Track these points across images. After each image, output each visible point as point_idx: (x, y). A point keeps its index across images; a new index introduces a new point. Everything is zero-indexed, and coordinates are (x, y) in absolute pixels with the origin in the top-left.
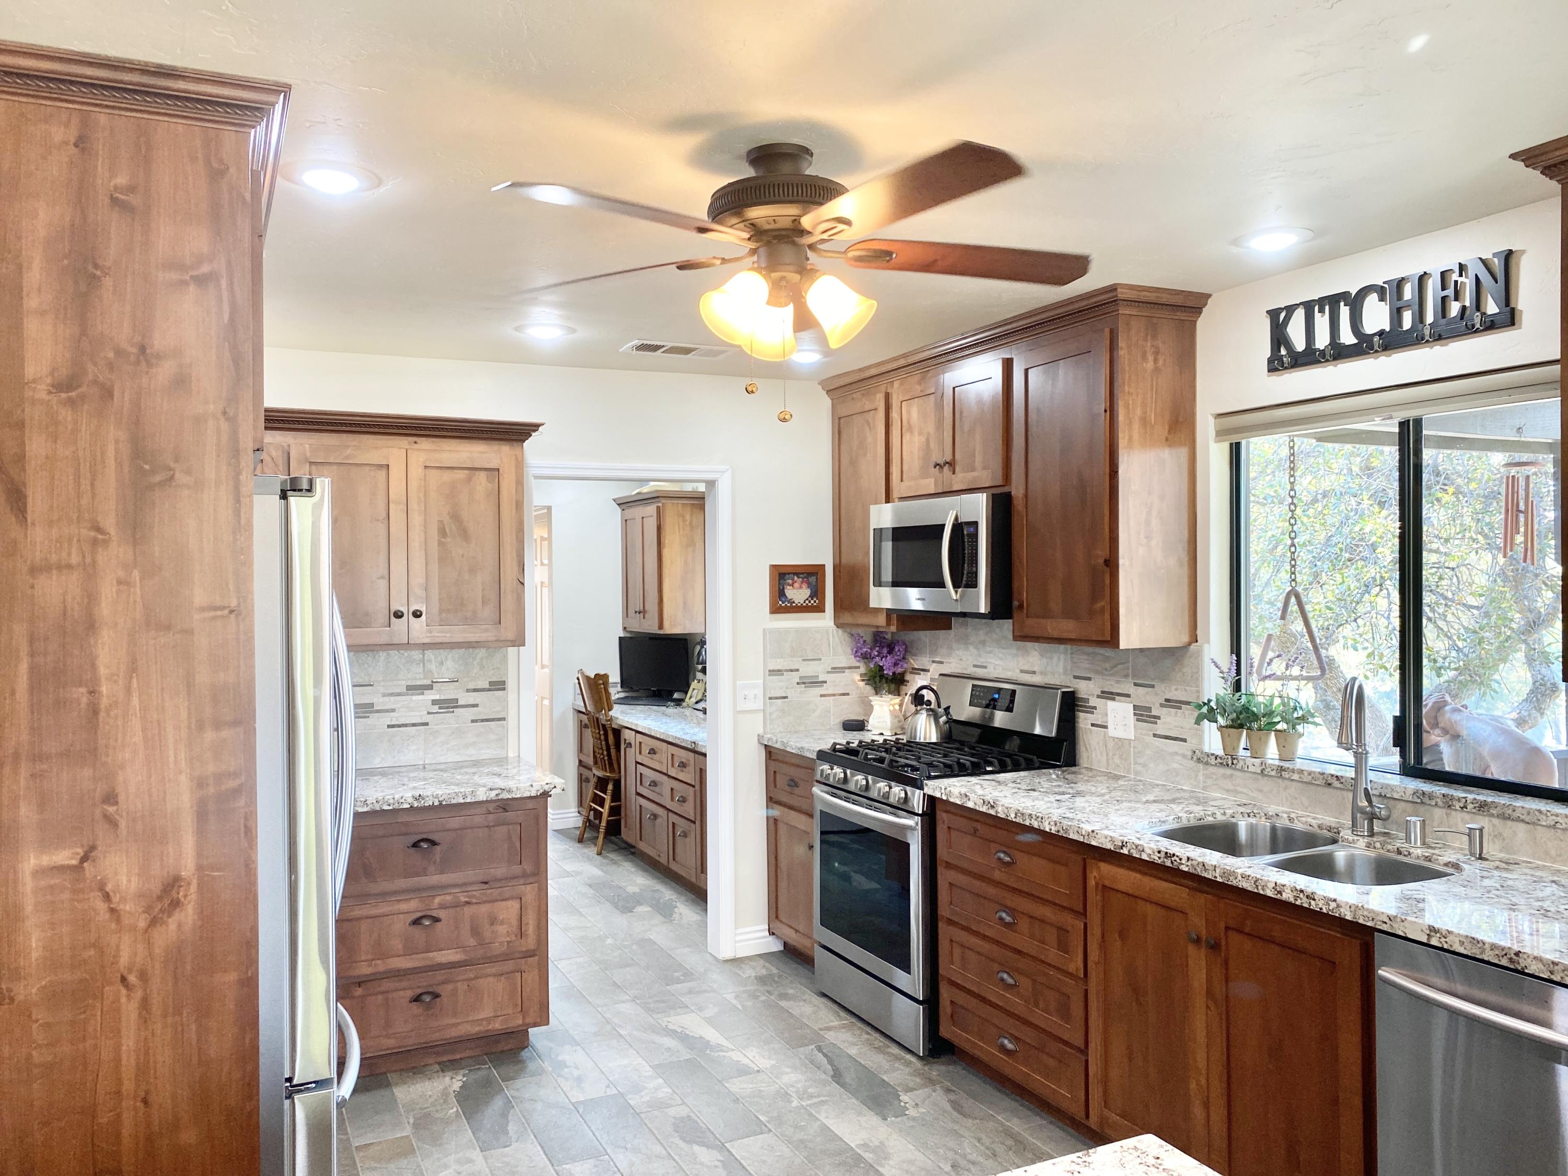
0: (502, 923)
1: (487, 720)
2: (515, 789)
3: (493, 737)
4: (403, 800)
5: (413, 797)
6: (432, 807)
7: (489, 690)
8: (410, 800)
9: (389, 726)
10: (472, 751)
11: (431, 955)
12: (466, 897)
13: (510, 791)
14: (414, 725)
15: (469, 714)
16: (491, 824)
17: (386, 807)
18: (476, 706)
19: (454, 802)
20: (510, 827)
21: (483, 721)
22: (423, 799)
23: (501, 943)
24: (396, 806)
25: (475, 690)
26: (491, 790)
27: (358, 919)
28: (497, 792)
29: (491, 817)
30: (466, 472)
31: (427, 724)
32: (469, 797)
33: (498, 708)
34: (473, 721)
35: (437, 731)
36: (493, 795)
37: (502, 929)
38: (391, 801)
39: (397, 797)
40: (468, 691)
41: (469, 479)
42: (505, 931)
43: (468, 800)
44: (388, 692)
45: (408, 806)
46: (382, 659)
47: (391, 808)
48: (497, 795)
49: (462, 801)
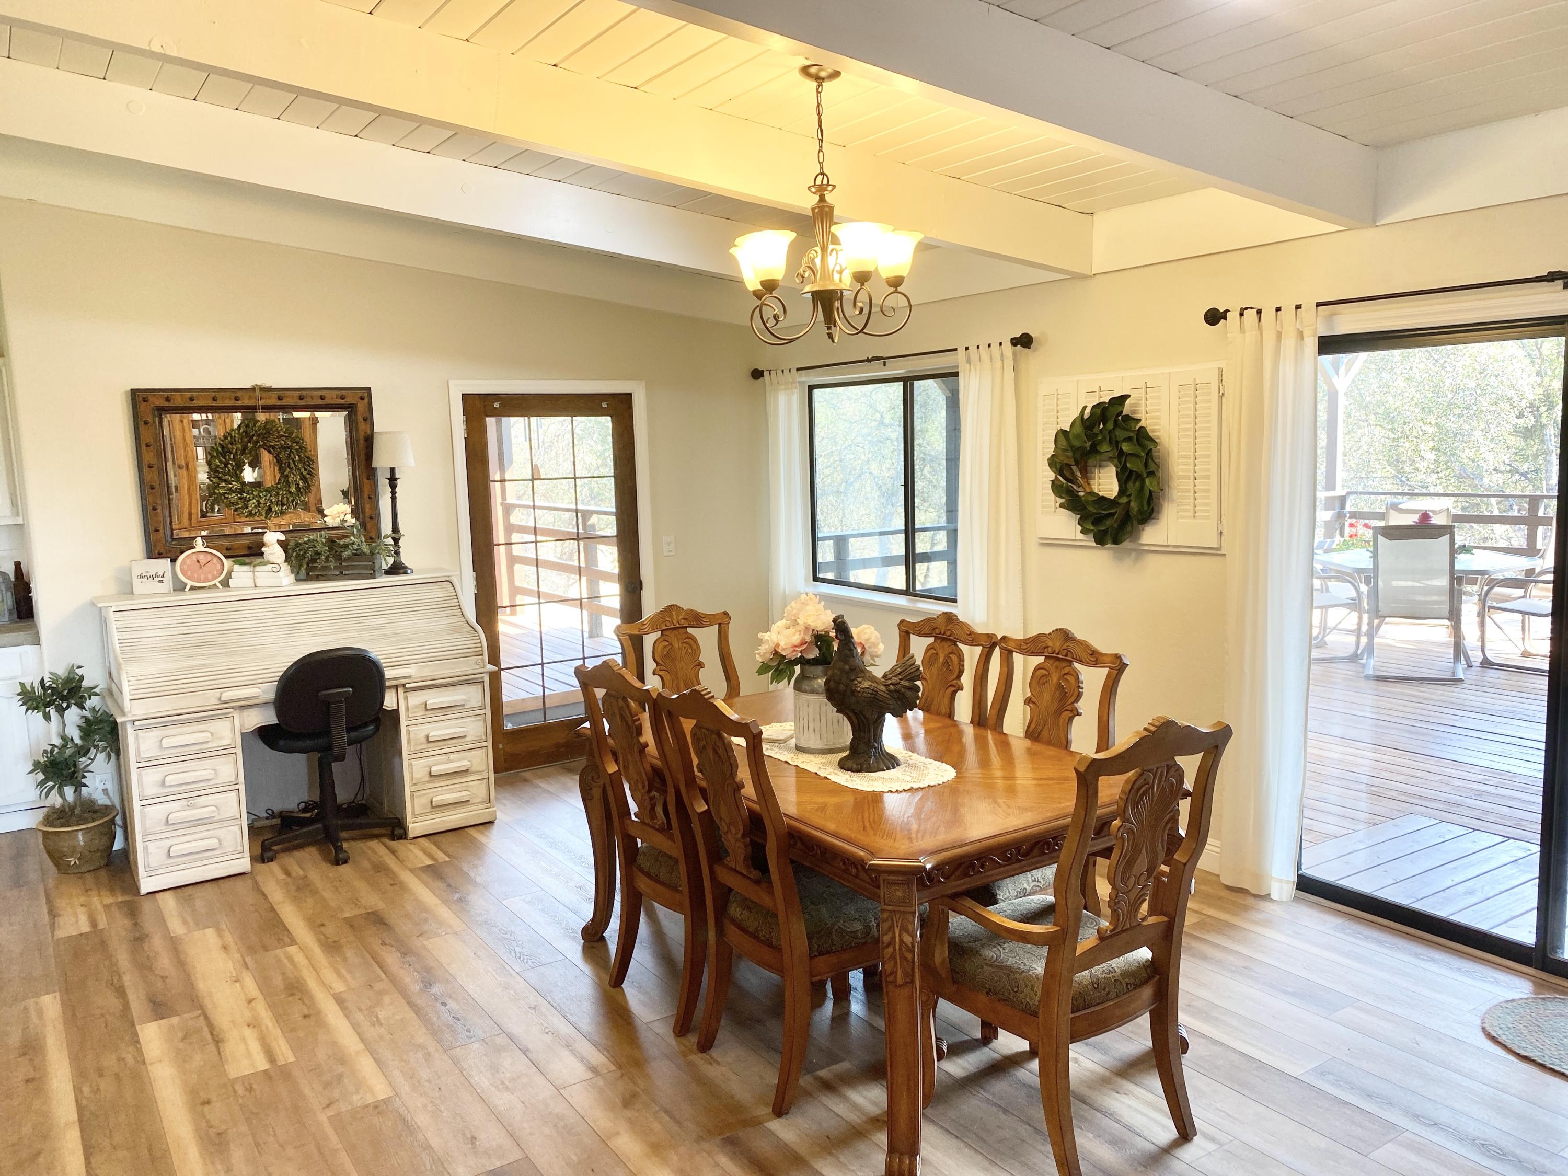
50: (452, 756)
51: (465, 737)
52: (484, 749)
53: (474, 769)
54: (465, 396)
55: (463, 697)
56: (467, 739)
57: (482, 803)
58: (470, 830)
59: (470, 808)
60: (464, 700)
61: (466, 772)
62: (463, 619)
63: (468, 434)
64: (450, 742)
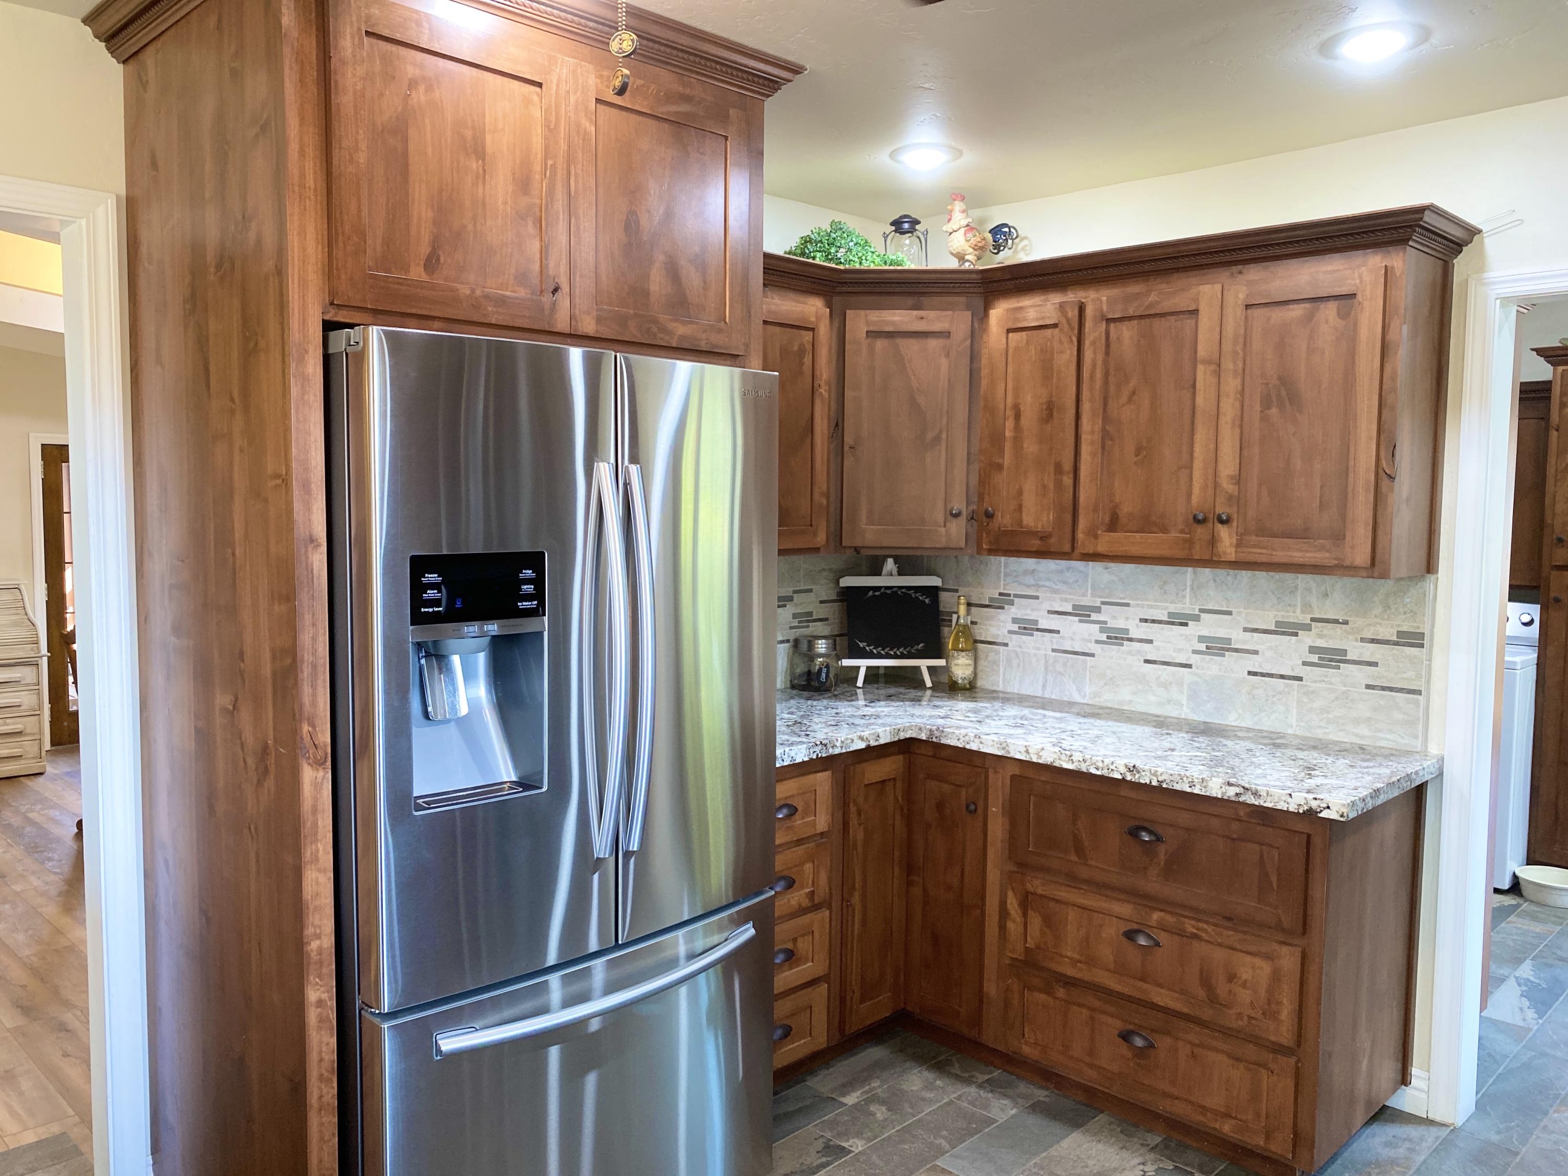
0: (1244, 985)
1: (1391, 689)
2: (1264, 793)
3: (1398, 716)
4: (1112, 767)
5: (1126, 766)
6: (1147, 787)
7: (1396, 644)
8: (1123, 769)
9: (1250, 673)
10: (1363, 730)
11: (1145, 986)
12: (1193, 927)
13: (1256, 794)
14: (1282, 677)
15: (1361, 675)
16: (1235, 836)
17: (1093, 771)
18: (1375, 664)
19: (1178, 787)
20: (1264, 848)
21: (1383, 688)
22: (1138, 772)
23: (1240, 1016)
24: (1105, 773)
25: (1373, 641)
26: (1229, 784)
27: (1066, 904)
28: (1238, 790)
29: (1235, 826)
30: (1307, 305)
31: (1300, 679)
32: (1198, 787)
33: (1411, 674)
34: (1368, 687)
35: (1313, 692)
36: (1231, 792)
37: (1245, 996)
38: (1100, 765)
39: (1107, 761)
40: (1363, 640)
41: (1309, 318)
42: (1248, 1000)
43: (1196, 791)
44: (1250, 626)
45: (1120, 777)
46: (1245, 580)
47: (1099, 773)
48: (1237, 794)
49: (1189, 790)
50: (8, 721)
51: (19, 706)
52: (37, 717)
53: (28, 731)
54: (44, 447)
55: (19, 675)
56: (22, 708)
57: (33, 758)
58: (21, 779)
59: (23, 762)
60: (19, 677)
61: (20, 733)
62: (26, 617)
63: (45, 475)
64: (7, 709)
